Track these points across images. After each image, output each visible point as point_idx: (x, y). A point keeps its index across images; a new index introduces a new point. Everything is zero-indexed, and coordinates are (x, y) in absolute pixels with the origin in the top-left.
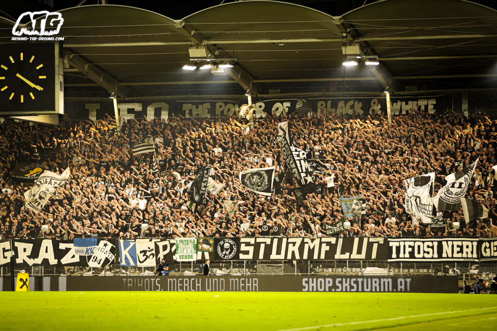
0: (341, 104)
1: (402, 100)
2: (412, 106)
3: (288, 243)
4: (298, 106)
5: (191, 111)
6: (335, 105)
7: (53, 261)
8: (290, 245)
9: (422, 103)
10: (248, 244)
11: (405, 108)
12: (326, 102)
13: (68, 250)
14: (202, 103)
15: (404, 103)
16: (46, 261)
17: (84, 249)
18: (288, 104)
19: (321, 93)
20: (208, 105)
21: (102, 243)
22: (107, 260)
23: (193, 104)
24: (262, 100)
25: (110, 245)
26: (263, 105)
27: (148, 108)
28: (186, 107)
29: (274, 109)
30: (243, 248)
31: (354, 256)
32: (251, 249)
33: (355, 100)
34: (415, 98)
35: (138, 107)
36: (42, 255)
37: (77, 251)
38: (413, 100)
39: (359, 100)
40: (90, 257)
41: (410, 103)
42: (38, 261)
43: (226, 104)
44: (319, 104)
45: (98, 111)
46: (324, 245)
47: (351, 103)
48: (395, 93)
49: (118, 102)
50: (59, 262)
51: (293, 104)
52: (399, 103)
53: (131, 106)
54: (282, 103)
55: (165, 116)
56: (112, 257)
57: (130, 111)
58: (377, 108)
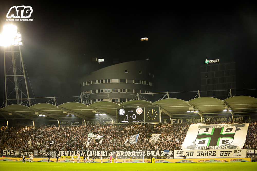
0: (222, 118)
1: (236, 117)
2: (238, 119)
4: (212, 119)
5: (188, 121)
6: (221, 119)
7: (159, 155)
9: (240, 118)
11: (236, 119)
12: (219, 118)
13: (163, 153)
14: (190, 119)
15: (236, 118)
16: (158, 155)
17: (166, 152)
18: (210, 119)
19: (217, 116)
20: (192, 119)
21: (170, 151)
22: (171, 155)
23: (188, 119)
24: (204, 118)
25: (172, 152)
26: (204, 119)
27: (178, 120)
28: (187, 120)
29: (207, 120)
33: (225, 118)
34: (239, 117)
35: (176, 120)
36: (157, 154)
37: (165, 153)
38: (238, 117)
39: (226, 118)
40: (167, 154)
41: (238, 118)
42: (156, 155)
43: (196, 119)
44: (217, 118)
45: (166, 120)
47: (224, 118)
48: (234, 116)
49: (171, 119)
50: (161, 155)
51: (211, 118)
52: (235, 118)
53: (174, 119)
54: (209, 118)
55: (182, 122)
56: (172, 154)
57: (174, 121)
58: (230, 119)
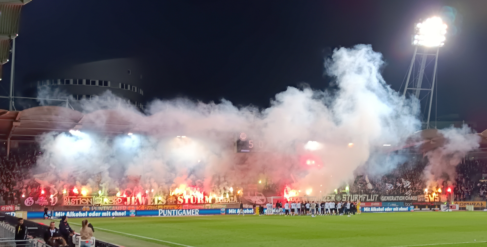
3: (355, 196)
8: (355, 197)
10: (345, 196)
30: (343, 198)
31: (371, 200)
32: (345, 198)
46: (364, 197)
